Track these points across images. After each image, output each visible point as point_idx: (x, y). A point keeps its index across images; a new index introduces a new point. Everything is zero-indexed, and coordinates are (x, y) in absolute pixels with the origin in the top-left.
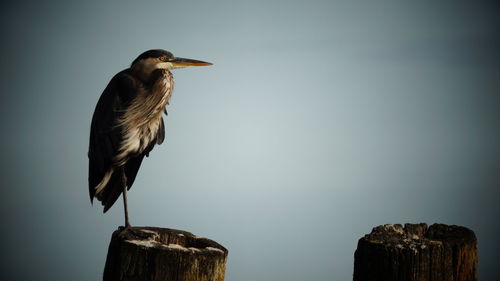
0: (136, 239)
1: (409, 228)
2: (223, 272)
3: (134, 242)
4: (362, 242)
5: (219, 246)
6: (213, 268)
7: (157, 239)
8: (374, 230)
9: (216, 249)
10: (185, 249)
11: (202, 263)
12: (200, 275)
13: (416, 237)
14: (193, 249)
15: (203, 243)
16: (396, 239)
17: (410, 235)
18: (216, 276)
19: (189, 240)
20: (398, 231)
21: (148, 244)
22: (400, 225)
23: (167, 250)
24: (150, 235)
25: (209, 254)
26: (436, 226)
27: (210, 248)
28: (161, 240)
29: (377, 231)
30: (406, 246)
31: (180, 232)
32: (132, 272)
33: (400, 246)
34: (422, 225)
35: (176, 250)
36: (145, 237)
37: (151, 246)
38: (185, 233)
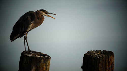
1: (97, 51)
2: (50, 63)
3: (27, 55)
4: (85, 55)
5: (48, 56)
6: (47, 61)
7: (33, 54)
8: (88, 52)
9: (48, 57)
10: (40, 57)
11: (44, 60)
12: (44, 63)
13: (99, 54)
14: (42, 57)
15: (45, 55)
16: (93, 54)
17: (97, 53)
18: (48, 64)
19: (41, 54)
21: (31, 55)
22: (94, 51)
23: (35, 57)
24: (31, 53)
26: (104, 51)
27: (46, 57)
30: (96, 56)
31: (39, 52)
32: (26, 63)
33: (94, 56)
34: (100, 51)
35: (38, 57)
36: (30, 54)
37: (31, 56)
38: (40, 53)
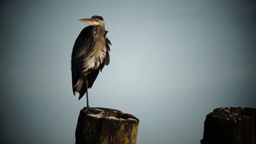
0: (92, 114)
1: (233, 110)
2: (137, 131)
3: (91, 115)
4: (208, 117)
5: (135, 118)
6: (132, 129)
7: (103, 114)
8: (214, 110)
9: (133, 119)
10: (117, 119)
11: (126, 127)
12: (125, 133)
13: (236, 114)
14: (121, 119)
15: (126, 116)
16: (225, 115)
17: (233, 113)
18: (133, 133)
19: (119, 114)
20: (227, 111)
21: (99, 116)
22: (228, 108)
23: (108, 120)
24: (99, 112)
25: (129, 122)
26: (246, 109)
27: (130, 119)
28: (105, 115)
29: (216, 111)
30: (231, 119)
31: (115, 110)
32: (90, 131)
33: (227, 119)
34: (239, 108)
35: (113, 120)
36: (97, 113)
37: (100, 117)
38: (117, 111)
